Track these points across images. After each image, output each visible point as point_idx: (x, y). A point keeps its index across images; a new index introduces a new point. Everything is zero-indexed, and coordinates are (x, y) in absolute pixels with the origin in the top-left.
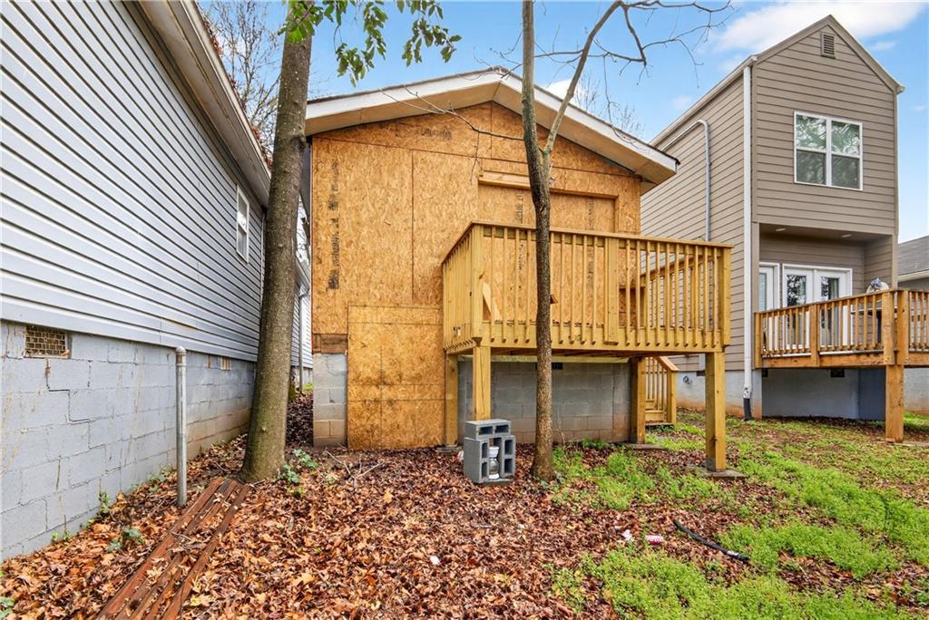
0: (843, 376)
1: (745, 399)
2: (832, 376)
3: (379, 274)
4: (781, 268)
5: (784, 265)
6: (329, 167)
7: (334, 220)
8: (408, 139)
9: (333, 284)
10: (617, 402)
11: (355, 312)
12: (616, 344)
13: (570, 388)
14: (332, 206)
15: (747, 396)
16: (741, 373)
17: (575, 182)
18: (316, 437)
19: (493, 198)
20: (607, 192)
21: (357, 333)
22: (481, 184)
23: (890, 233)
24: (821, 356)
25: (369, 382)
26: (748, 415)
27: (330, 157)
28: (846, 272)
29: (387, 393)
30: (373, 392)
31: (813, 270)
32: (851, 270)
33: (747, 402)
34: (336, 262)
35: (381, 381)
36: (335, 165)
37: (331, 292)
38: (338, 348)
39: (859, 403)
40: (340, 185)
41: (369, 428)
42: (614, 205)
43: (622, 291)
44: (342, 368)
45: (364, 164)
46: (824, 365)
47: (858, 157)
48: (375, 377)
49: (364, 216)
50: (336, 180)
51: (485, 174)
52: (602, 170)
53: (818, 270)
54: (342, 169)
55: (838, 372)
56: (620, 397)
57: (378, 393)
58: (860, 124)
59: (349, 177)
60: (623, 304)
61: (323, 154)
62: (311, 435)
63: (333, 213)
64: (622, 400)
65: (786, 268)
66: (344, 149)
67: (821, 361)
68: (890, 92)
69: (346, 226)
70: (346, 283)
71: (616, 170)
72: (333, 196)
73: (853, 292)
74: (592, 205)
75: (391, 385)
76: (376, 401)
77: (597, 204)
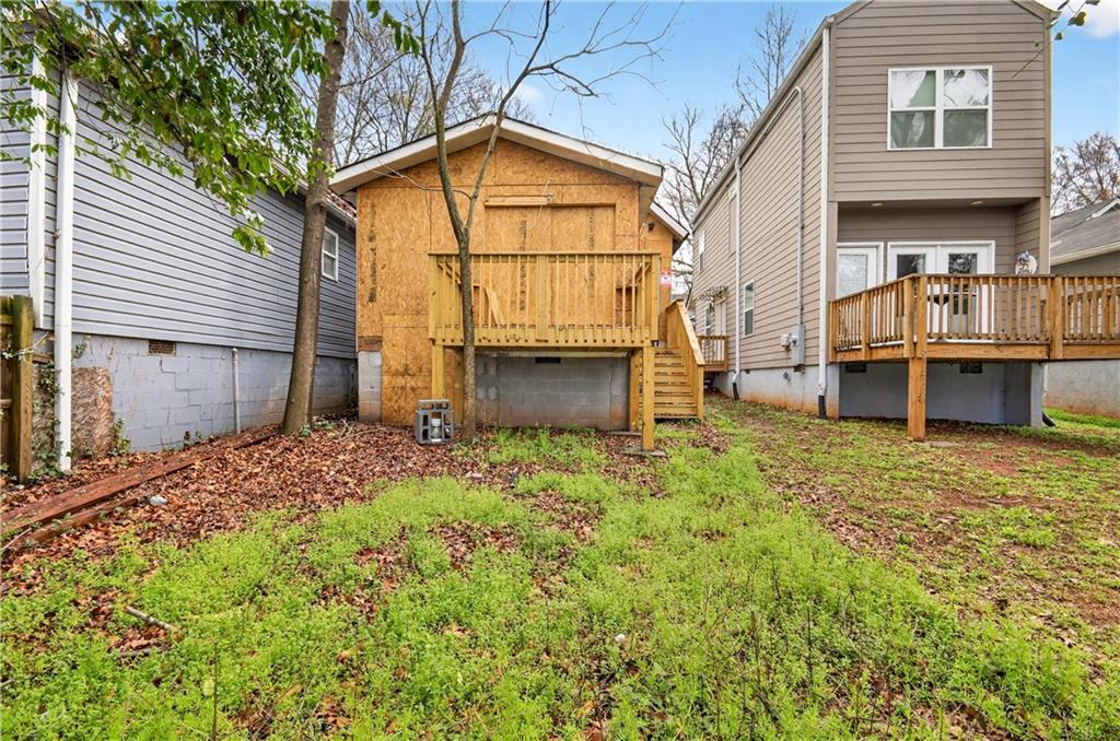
0: (980, 372)
1: (820, 397)
2: (962, 372)
3: (404, 289)
4: (886, 248)
5: (889, 244)
6: (369, 210)
7: (372, 250)
8: (428, 179)
9: (372, 298)
10: (614, 393)
11: (387, 319)
12: (547, 341)
13: (567, 380)
14: (371, 239)
15: (821, 393)
16: (815, 368)
17: (571, 195)
18: (360, 414)
19: (500, 217)
20: (604, 201)
21: (388, 335)
22: (487, 207)
23: (1037, 196)
24: (871, 348)
25: (397, 373)
26: (823, 414)
27: (369, 202)
28: (987, 245)
29: (411, 382)
30: (401, 381)
31: (936, 246)
32: (993, 242)
33: (822, 399)
34: (374, 281)
35: (406, 372)
36: (373, 206)
37: (370, 305)
38: (376, 347)
39: (1004, 404)
40: (377, 222)
41: (396, 408)
42: (614, 211)
43: (619, 290)
44: (379, 362)
45: (394, 203)
46: (874, 358)
47: (985, 107)
48: (401, 370)
49: (394, 246)
50: (374, 218)
51: (492, 199)
52: (599, 181)
53: (942, 246)
54: (378, 210)
55: (973, 366)
56: (617, 389)
57: (403, 381)
58: (990, 68)
59: (382, 216)
60: (620, 302)
61: (364, 200)
62: (357, 412)
63: (371, 245)
64: (620, 390)
65: (892, 246)
66: (379, 196)
67: (871, 354)
68: (1040, 21)
69: (381, 252)
70: (381, 296)
71: (613, 180)
72: (371, 231)
73: (996, 269)
74: (592, 213)
75: (414, 375)
76: (403, 388)
77: (598, 212)
